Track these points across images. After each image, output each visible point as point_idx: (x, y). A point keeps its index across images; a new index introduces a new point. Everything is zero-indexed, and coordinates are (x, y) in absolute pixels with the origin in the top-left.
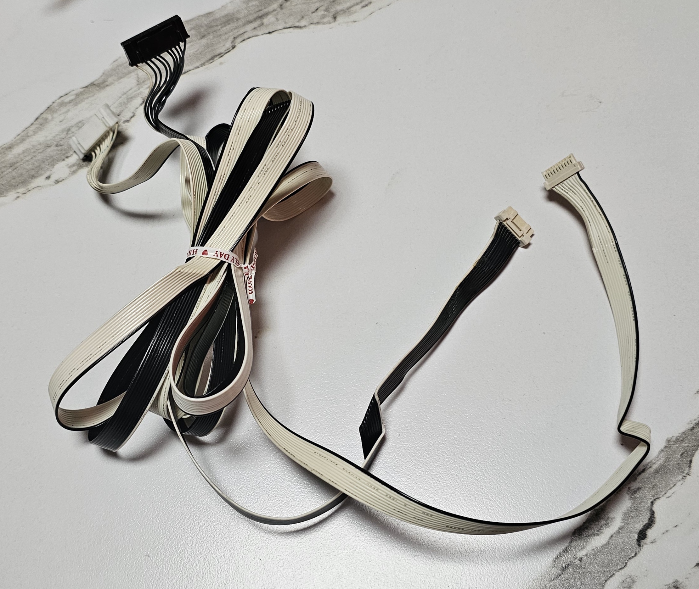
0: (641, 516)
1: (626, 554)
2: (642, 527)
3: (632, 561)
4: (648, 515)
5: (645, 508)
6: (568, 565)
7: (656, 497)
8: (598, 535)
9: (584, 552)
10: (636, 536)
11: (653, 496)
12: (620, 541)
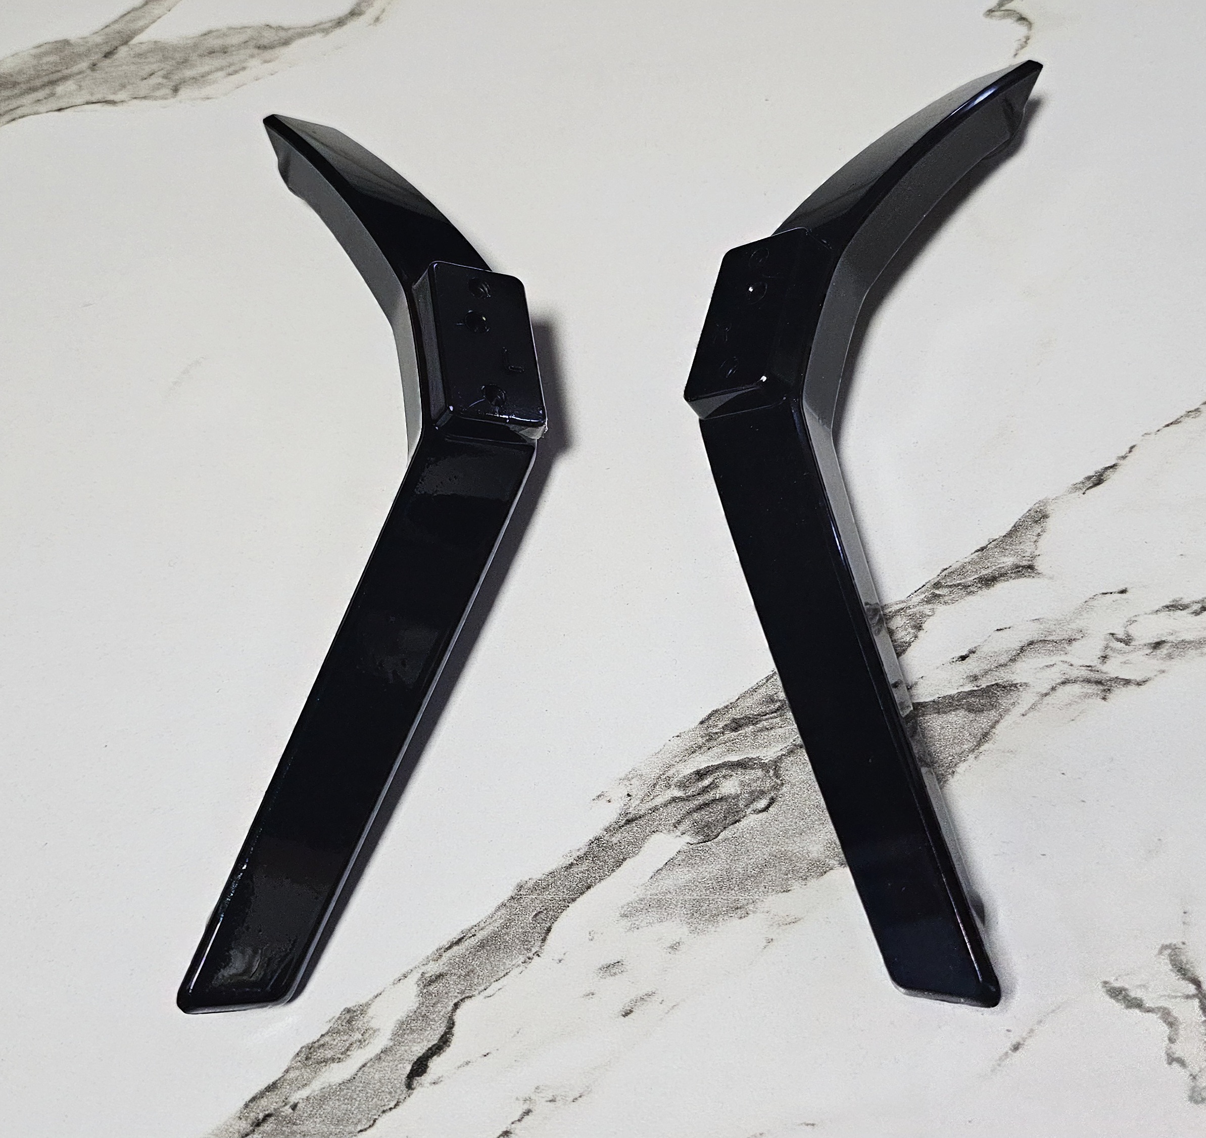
0: (429, 1029)
1: (379, 1102)
2: (424, 1051)
3: (389, 1114)
4: (442, 1030)
5: (441, 1014)
6: (269, 1115)
7: (468, 995)
8: (340, 1061)
9: (304, 1093)
10: (408, 1068)
11: (463, 992)
12: (377, 1076)
